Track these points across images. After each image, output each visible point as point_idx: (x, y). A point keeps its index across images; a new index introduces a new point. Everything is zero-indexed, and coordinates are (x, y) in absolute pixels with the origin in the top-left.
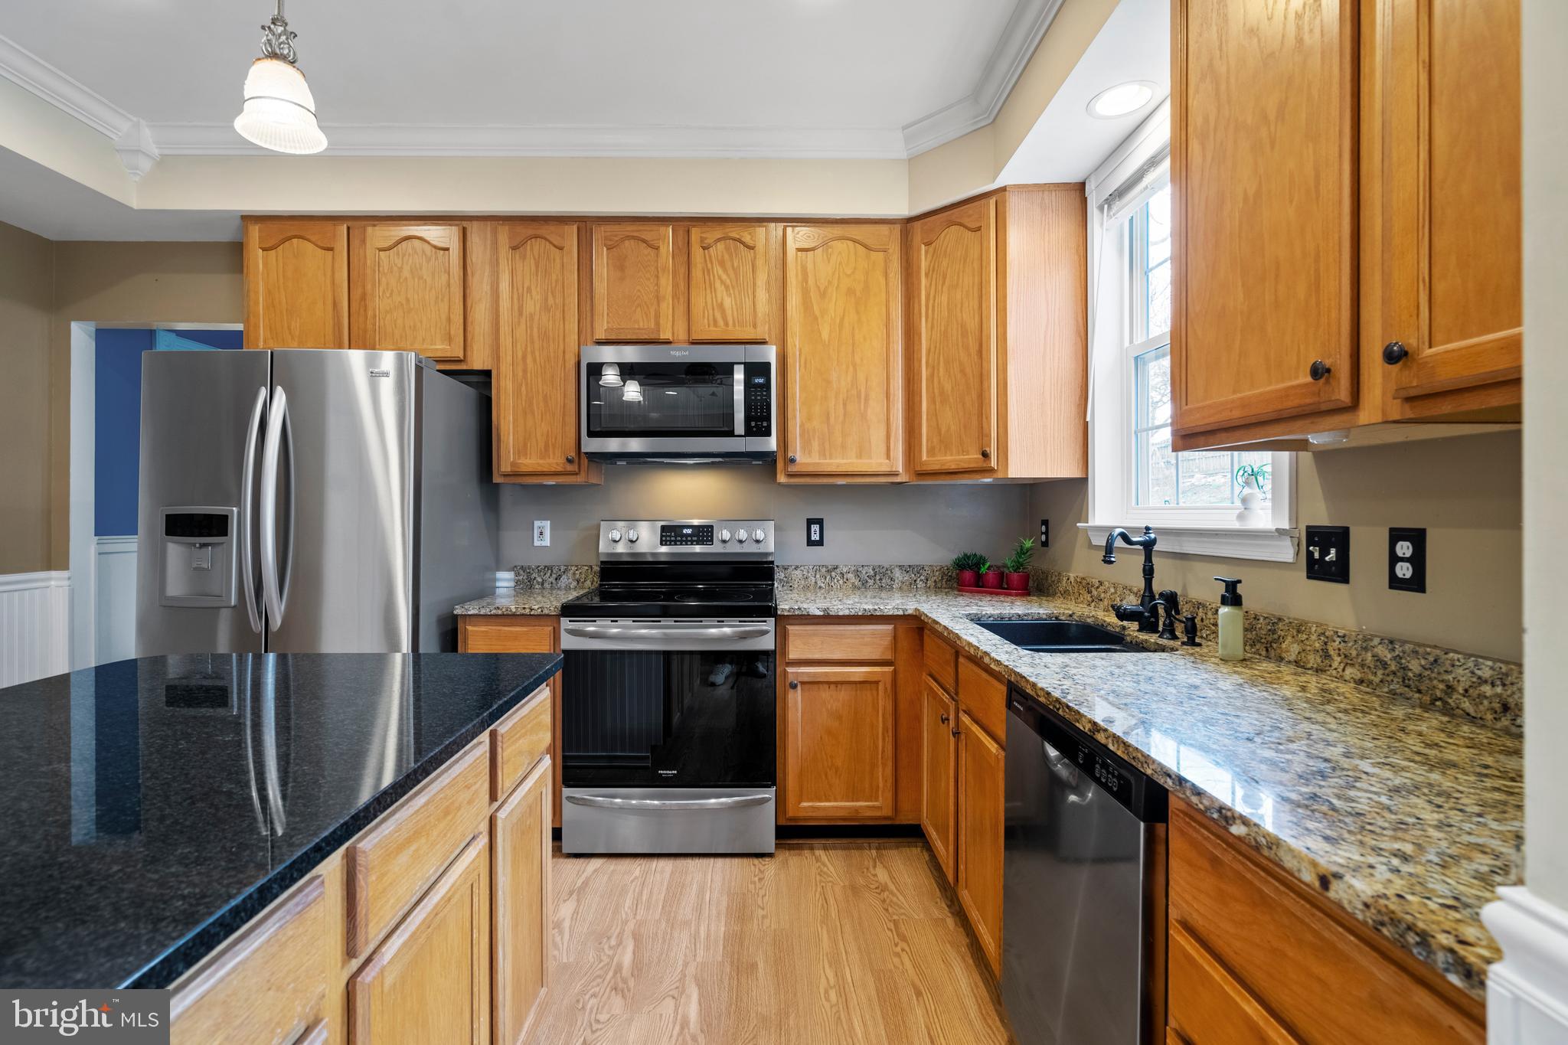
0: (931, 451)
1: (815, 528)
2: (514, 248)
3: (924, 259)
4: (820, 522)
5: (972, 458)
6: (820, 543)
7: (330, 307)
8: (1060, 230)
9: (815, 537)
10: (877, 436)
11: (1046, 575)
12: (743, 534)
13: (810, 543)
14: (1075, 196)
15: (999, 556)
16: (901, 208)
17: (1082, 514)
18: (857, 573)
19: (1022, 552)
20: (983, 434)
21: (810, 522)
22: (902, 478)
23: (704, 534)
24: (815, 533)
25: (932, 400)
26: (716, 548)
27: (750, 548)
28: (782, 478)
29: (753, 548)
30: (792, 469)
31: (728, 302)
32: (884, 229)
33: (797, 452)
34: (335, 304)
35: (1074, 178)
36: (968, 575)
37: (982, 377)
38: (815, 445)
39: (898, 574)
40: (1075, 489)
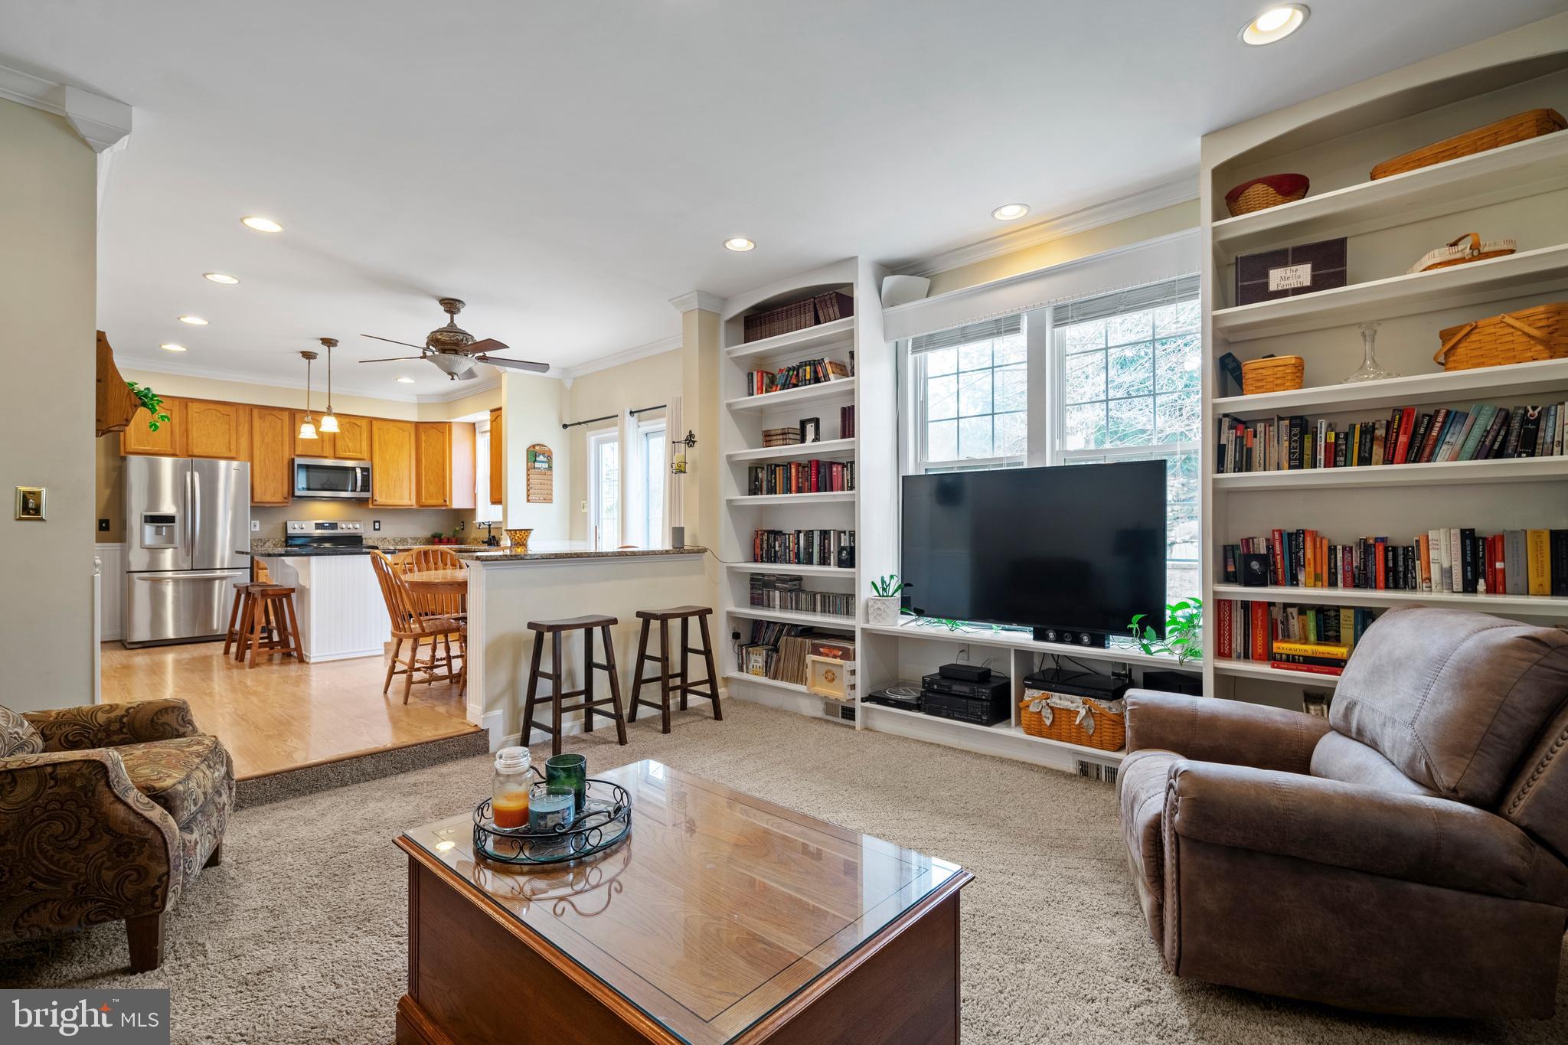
0: (426, 499)
1: (377, 524)
2: (261, 418)
3: (423, 437)
4: (379, 522)
5: (441, 501)
6: (379, 530)
7: (169, 434)
8: (468, 435)
9: (377, 527)
10: (407, 492)
11: (463, 538)
12: (351, 526)
13: (375, 529)
14: (472, 427)
15: (446, 534)
16: (415, 419)
17: (475, 520)
18: (394, 540)
19: (455, 531)
20: (444, 495)
21: (375, 522)
22: (415, 507)
23: (333, 526)
24: (376, 525)
25: (426, 483)
26: (339, 531)
27: (353, 531)
28: (371, 506)
29: (355, 531)
30: (375, 503)
31: (350, 445)
32: (409, 425)
33: (377, 497)
34: (172, 432)
35: (473, 421)
36: (437, 539)
37: (444, 477)
38: (384, 496)
39: (410, 541)
40: (472, 512)
